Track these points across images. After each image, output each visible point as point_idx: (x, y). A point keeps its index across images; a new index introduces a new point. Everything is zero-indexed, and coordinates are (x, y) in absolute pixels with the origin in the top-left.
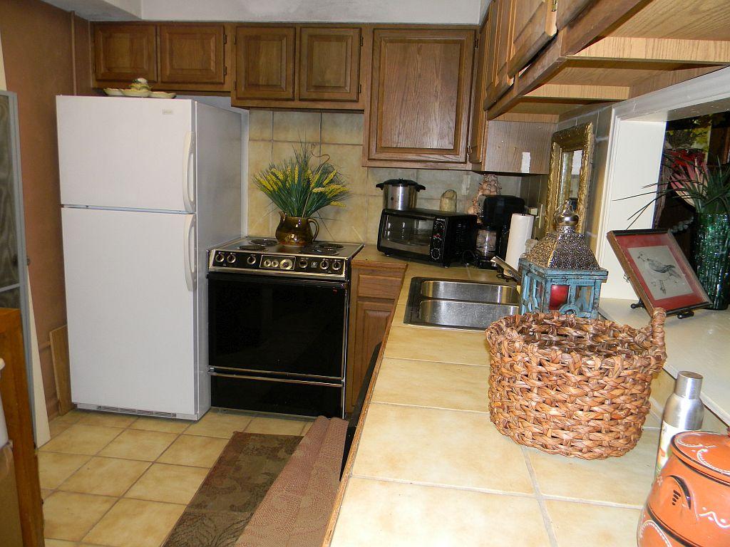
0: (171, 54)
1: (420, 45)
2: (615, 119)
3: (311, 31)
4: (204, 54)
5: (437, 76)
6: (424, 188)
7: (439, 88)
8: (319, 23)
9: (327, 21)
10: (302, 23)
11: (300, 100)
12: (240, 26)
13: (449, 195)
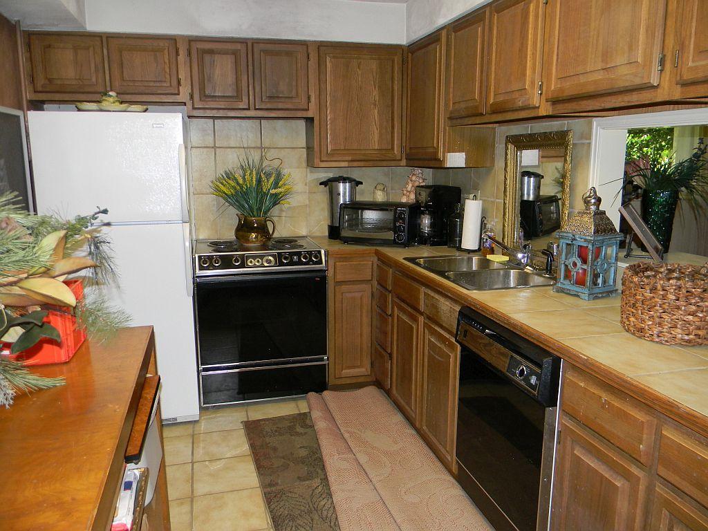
0: (121, 65)
1: (359, 61)
2: (597, 130)
3: (262, 46)
4: (157, 66)
5: (375, 87)
6: (361, 183)
7: (377, 98)
8: (269, 40)
9: (278, 38)
10: (252, 39)
11: (256, 109)
12: (192, 40)
13: (381, 187)
